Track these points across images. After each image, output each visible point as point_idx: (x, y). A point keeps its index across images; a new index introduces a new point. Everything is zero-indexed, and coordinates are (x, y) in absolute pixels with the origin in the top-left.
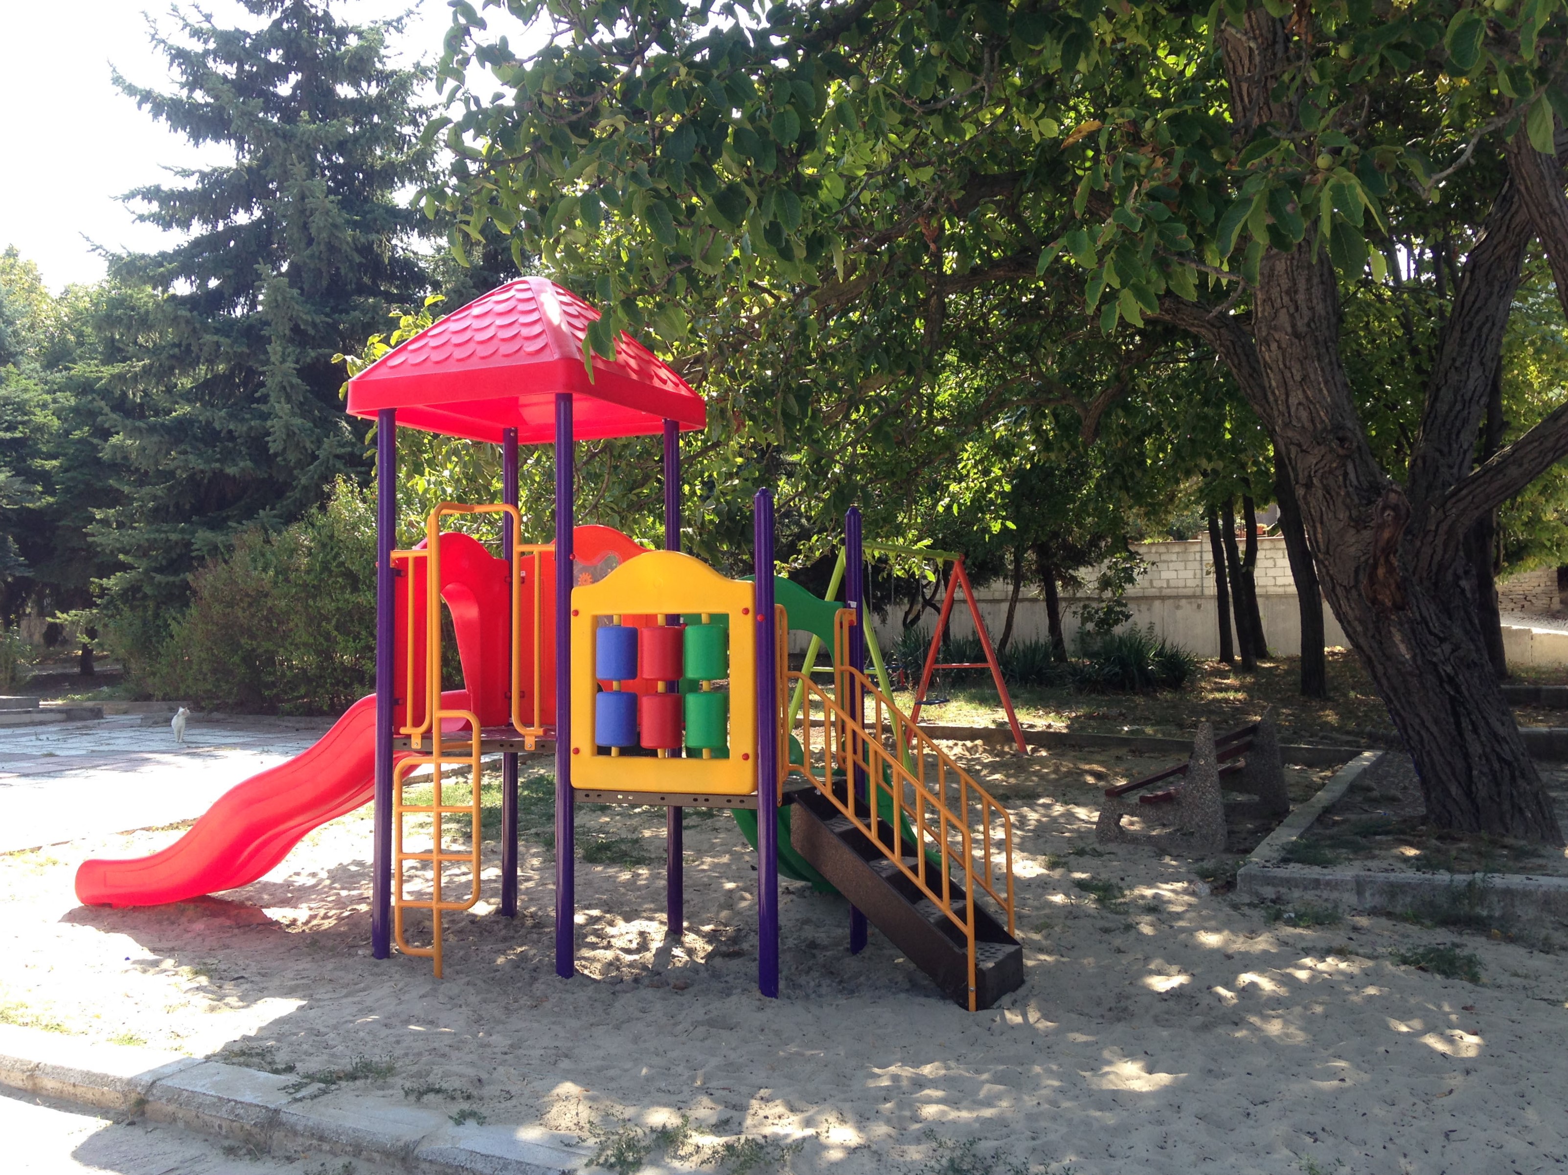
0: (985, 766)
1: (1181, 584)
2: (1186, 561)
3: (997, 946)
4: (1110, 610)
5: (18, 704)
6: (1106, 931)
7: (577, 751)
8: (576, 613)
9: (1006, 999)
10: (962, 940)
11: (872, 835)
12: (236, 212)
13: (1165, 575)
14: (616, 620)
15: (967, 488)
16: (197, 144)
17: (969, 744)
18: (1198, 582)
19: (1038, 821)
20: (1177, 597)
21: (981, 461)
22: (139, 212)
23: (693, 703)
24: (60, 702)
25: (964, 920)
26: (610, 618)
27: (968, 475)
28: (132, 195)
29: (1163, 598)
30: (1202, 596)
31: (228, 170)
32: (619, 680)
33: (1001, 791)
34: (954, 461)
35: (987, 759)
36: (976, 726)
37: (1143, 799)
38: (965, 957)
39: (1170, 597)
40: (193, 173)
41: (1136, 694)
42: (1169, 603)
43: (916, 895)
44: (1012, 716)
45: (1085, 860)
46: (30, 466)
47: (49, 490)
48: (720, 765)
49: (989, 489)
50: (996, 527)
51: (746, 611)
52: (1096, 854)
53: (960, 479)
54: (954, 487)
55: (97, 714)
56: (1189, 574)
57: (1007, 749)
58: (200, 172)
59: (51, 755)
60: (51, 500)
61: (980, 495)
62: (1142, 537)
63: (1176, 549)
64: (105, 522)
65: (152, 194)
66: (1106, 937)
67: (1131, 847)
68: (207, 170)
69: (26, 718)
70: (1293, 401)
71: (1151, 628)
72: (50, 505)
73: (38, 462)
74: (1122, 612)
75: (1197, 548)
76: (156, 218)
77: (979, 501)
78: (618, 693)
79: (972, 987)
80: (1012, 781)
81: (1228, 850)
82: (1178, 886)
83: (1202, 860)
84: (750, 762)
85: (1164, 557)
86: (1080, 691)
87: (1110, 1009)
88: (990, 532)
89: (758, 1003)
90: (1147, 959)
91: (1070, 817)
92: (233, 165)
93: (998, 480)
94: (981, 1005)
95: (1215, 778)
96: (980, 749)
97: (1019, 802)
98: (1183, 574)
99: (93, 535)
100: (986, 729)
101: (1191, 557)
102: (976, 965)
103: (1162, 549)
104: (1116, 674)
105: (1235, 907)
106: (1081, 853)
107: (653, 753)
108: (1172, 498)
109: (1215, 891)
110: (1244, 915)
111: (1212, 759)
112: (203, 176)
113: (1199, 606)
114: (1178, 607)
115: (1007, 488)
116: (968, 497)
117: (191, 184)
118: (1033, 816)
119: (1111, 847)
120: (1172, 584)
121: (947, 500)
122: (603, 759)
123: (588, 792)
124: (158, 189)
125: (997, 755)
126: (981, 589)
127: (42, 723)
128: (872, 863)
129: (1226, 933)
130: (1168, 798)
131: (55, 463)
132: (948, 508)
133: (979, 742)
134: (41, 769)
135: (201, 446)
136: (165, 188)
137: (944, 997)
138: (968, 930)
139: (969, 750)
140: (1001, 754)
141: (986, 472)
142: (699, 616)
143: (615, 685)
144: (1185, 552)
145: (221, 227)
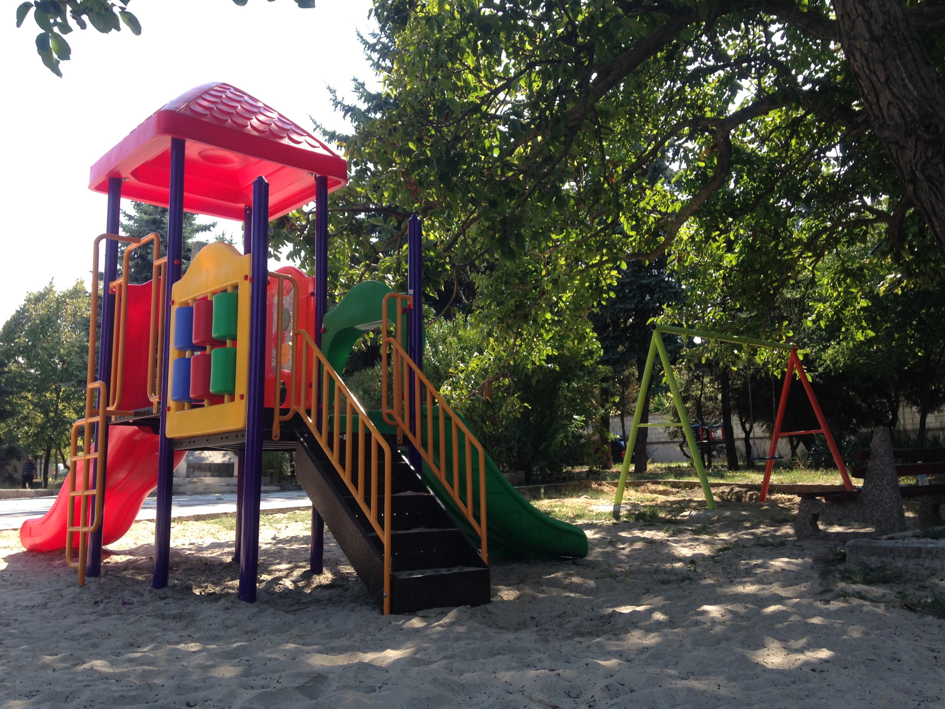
7: (169, 409)
8: (173, 302)
23: (215, 356)
27: (831, 297)
38: (383, 565)
48: (230, 406)
50: (858, 335)
51: (246, 277)
54: (820, 307)
70: (883, 103)
79: (386, 593)
84: (244, 401)
88: (854, 339)
115: (864, 304)
119: (805, 543)
121: (814, 316)
122: (180, 413)
138: (385, 539)
142: (226, 288)
143: (188, 354)
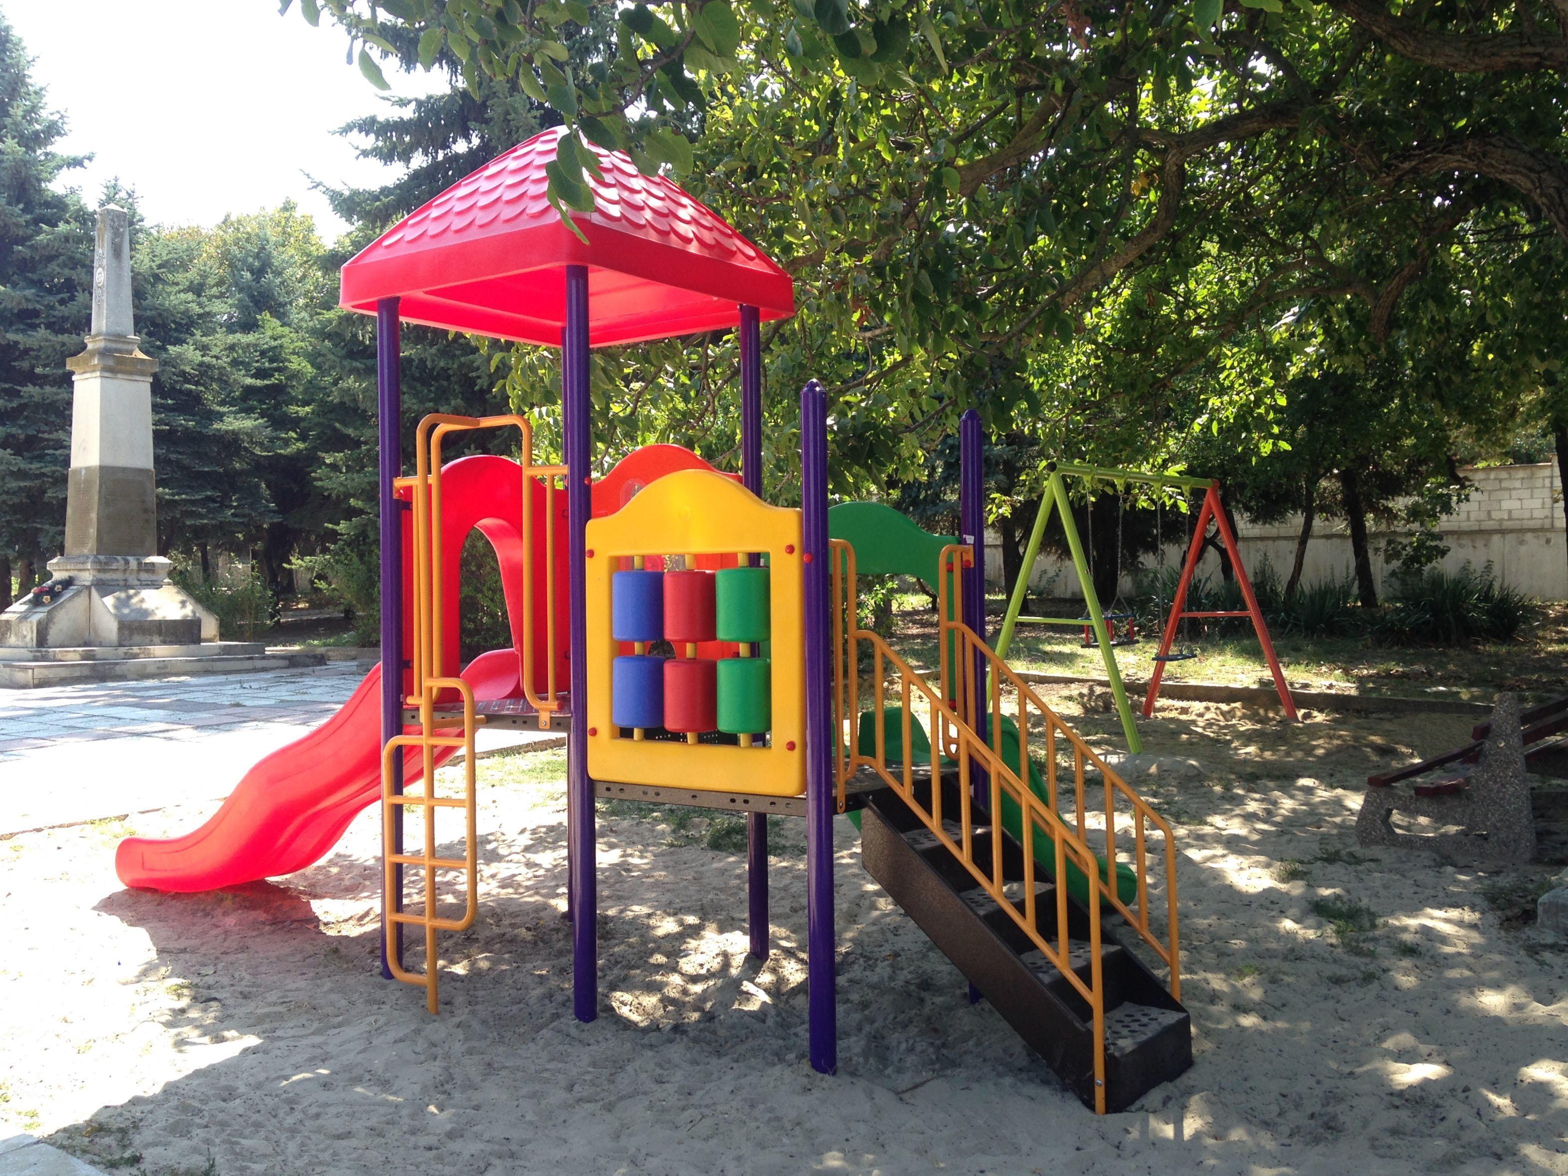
0: (1239, 735)
1: (1527, 515)
2: (1532, 489)
3: (1154, 1012)
4: (1421, 544)
5: (244, 650)
6: (1337, 981)
7: (594, 732)
8: (592, 554)
9: (1155, 1096)
10: (1086, 1011)
11: (964, 857)
12: (455, 142)
13: (1506, 505)
14: (637, 563)
15: (1231, 402)
16: (408, 70)
17: (1224, 707)
18: (1547, 512)
19: (1294, 811)
20: (1522, 531)
21: (1249, 369)
22: (363, 147)
23: (725, 671)
24: (297, 648)
25: (1088, 983)
26: (629, 560)
27: (1231, 387)
28: (347, 130)
29: (1503, 532)
30: (1552, 528)
31: (443, 97)
32: (642, 641)
33: (1249, 770)
34: (1214, 368)
35: (1246, 726)
36: (1233, 685)
37: (1420, 792)
38: (1090, 1034)
39: (1512, 531)
40: (410, 102)
41: (1450, 646)
42: (1510, 537)
43: (1023, 944)
44: (1277, 673)
45: (1337, 869)
46: (285, 413)
47: (303, 438)
48: (758, 755)
49: (1258, 402)
50: (1266, 448)
51: (791, 549)
52: (1355, 860)
53: (1222, 391)
54: (1214, 402)
55: (321, 660)
56: (1537, 503)
57: (1271, 715)
58: (416, 100)
59: (238, 705)
60: (301, 445)
61: (1245, 411)
62: (1473, 460)
63: (1521, 474)
64: (334, 467)
65: (368, 126)
66: (1336, 990)
67: (1403, 852)
68: (423, 97)
69: (248, 664)
71: (1489, 567)
72: (299, 451)
73: (293, 409)
74: (1436, 547)
75: (1547, 472)
76: (376, 152)
77: (1243, 417)
78: (641, 658)
79: (1099, 1078)
80: (1268, 754)
81: (1537, 860)
82: (1454, 914)
83: (1498, 873)
84: (796, 753)
85: (1504, 485)
86: (1379, 643)
87: (1312, 1116)
88: (1258, 454)
89: (805, 1081)
90: (1387, 1030)
91: (1338, 804)
92: (448, 91)
93: (1270, 392)
94: (1115, 1105)
95: (1520, 765)
96: (1239, 714)
97: (1271, 784)
98: (1528, 504)
99: (320, 479)
100: (1246, 689)
101: (1539, 483)
102: (1106, 1048)
103: (1504, 475)
104: (1427, 623)
105: (1533, 950)
106: (1331, 859)
107: (677, 737)
108: (1512, 412)
109: (1507, 923)
110: (1542, 963)
111: (1515, 741)
112: (420, 104)
113: (1548, 541)
114: (1522, 542)
115: (1282, 401)
116: (1230, 413)
117: (408, 113)
118: (1287, 804)
119: (1376, 851)
120: (1515, 515)
121: (1205, 417)
122: (624, 743)
123: (609, 786)
124: (373, 120)
125: (1260, 721)
126: (1277, 524)
127: (264, 670)
128: (963, 894)
129: (1511, 989)
130: (1454, 791)
131: (307, 409)
132: (1207, 427)
133: (1238, 705)
134: (215, 721)
135: (418, 386)
136: (381, 118)
137: (1064, 1089)
138: (1094, 997)
139: (1223, 714)
140: (1264, 721)
141: (1256, 382)
142: (734, 556)
143: (638, 648)
144: (1531, 477)
145: (441, 156)
